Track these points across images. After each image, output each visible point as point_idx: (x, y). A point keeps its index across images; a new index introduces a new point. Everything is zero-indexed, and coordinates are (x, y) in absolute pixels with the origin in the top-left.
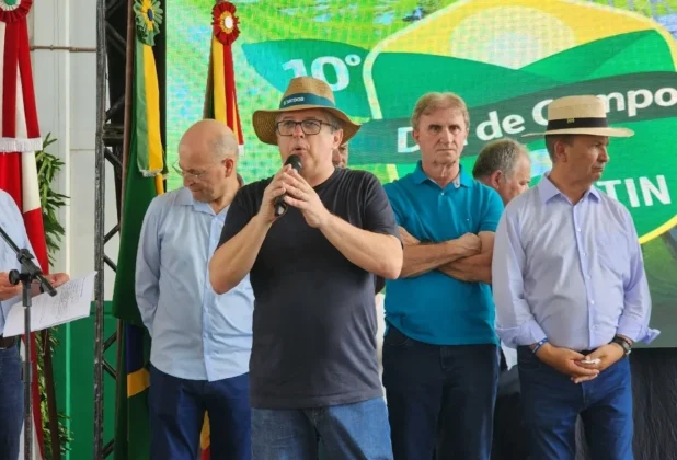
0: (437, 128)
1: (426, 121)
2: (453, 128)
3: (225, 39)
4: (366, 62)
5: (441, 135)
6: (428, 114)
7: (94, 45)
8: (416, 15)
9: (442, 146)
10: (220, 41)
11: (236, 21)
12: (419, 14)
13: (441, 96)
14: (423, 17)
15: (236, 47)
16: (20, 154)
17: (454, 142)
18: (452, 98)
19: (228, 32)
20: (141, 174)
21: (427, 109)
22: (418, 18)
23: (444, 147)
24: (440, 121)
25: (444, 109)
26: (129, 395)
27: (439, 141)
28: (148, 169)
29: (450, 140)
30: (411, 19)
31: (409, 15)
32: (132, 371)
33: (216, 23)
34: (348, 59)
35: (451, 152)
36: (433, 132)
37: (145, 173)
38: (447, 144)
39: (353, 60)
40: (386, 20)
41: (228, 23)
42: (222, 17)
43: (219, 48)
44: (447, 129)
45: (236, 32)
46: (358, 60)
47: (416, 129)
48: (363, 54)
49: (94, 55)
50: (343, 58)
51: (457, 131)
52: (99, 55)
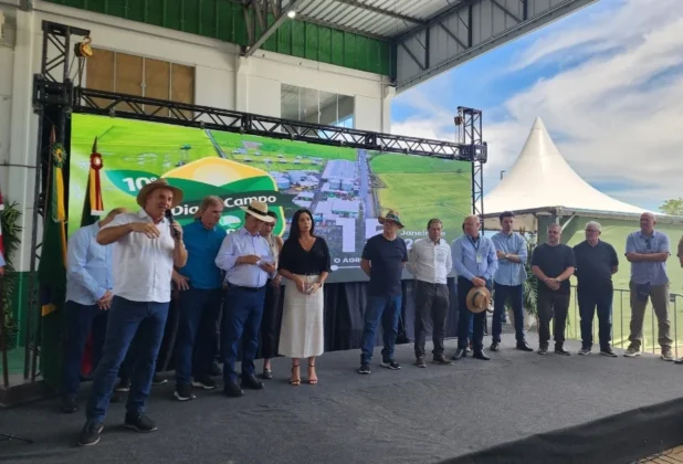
3: (96, 168)
7: (35, 165)
10: (94, 169)
11: (101, 161)
12: (181, 164)
14: (183, 165)
15: (101, 171)
19: (98, 165)
20: (53, 221)
22: (180, 166)
26: (43, 315)
28: (57, 219)
30: (177, 166)
31: (176, 164)
32: (45, 304)
33: (92, 161)
37: (56, 221)
40: (168, 165)
41: (98, 161)
42: (95, 159)
43: (93, 171)
45: (101, 166)
49: (36, 169)
52: (38, 172)
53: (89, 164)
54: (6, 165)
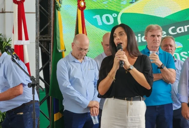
0: (154, 36)
1: (150, 34)
2: (158, 36)
3: (82, 9)
4: (119, 16)
5: (155, 38)
6: (151, 32)
7: (35, 11)
8: (133, 1)
9: (155, 41)
10: (80, 9)
11: (85, 3)
12: (134, 1)
13: (154, 26)
14: (135, 2)
15: (85, 11)
16: (23, 45)
17: (159, 40)
18: (158, 27)
19: (82, 7)
20: (58, 51)
21: (150, 30)
22: (134, 2)
23: (156, 42)
24: (155, 34)
25: (156, 30)
26: (55, 121)
27: (154, 40)
28: (60, 50)
29: (158, 40)
30: (131, 3)
31: (131, 1)
33: (79, 4)
34: (113, 15)
35: (158, 43)
36: (152, 37)
37: (60, 51)
38: (157, 41)
39: (115, 15)
40: (124, 3)
41: (82, 4)
42: (80, 2)
43: (80, 11)
44: (157, 36)
45: (85, 7)
46: (116, 15)
47: (146, 36)
48: (118, 13)
49: (35, 14)
50: (112, 15)
51: (159, 37)
53: (77, 6)
54: (3, 12)
